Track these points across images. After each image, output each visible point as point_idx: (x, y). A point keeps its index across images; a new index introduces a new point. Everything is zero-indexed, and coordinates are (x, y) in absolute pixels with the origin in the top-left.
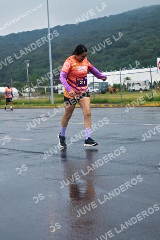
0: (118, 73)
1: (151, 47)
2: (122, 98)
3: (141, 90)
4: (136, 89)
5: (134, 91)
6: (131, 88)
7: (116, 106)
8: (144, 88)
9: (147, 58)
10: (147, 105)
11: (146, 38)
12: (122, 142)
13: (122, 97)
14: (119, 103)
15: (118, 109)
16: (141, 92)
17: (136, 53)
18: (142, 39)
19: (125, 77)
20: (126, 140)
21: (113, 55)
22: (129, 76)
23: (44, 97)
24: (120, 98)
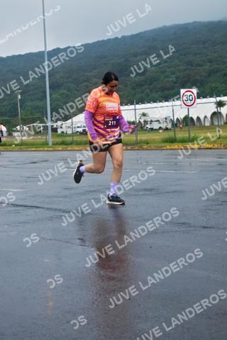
0: (132, 107)
1: (173, 76)
2: (137, 139)
3: (160, 128)
4: (154, 128)
5: (152, 129)
6: (149, 126)
7: (129, 148)
8: (163, 126)
9: (168, 89)
10: (168, 147)
11: (167, 64)
12: (137, 193)
13: (137, 137)
14: (133, 145)
15: (132, 151)
16: (161, 131)
17: (155, 83)
18: (161, 66)
19: (141, 112)
20: (141, 190)
21: (126, 86)
22: (145, 111)
23: (40, 137)
24: (135, 138)
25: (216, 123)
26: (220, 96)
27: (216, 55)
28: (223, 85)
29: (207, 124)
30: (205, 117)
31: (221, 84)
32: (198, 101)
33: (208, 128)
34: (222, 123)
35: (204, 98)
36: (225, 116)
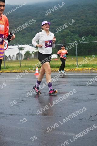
25: (19, 59)
26: (21, 45)
27: (18, 23)
28: (22, 39)
29: (14, 59)
30: (13, 56)
31: (21, 38)
32: (9, 47)
33: (15, 61)
34: (22, 59)
35: (12, 45)
36: (23, 55)
